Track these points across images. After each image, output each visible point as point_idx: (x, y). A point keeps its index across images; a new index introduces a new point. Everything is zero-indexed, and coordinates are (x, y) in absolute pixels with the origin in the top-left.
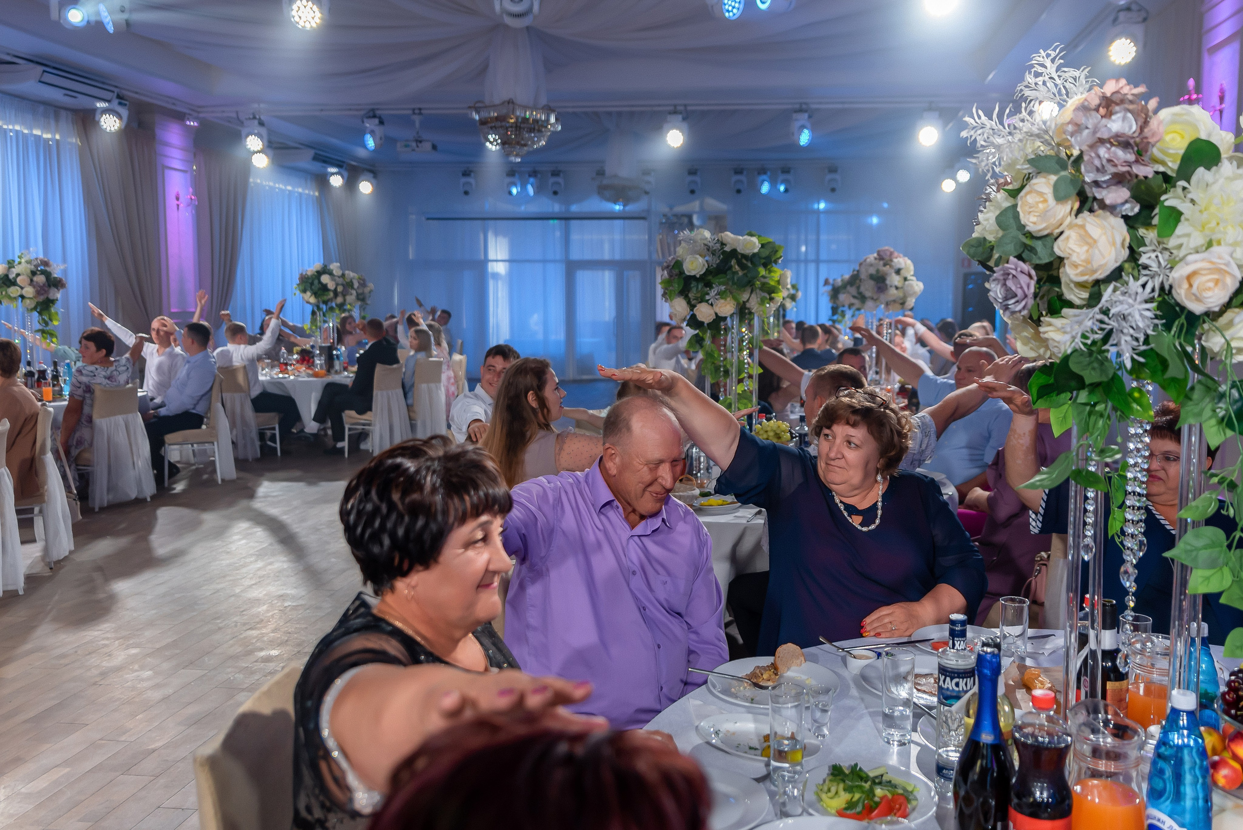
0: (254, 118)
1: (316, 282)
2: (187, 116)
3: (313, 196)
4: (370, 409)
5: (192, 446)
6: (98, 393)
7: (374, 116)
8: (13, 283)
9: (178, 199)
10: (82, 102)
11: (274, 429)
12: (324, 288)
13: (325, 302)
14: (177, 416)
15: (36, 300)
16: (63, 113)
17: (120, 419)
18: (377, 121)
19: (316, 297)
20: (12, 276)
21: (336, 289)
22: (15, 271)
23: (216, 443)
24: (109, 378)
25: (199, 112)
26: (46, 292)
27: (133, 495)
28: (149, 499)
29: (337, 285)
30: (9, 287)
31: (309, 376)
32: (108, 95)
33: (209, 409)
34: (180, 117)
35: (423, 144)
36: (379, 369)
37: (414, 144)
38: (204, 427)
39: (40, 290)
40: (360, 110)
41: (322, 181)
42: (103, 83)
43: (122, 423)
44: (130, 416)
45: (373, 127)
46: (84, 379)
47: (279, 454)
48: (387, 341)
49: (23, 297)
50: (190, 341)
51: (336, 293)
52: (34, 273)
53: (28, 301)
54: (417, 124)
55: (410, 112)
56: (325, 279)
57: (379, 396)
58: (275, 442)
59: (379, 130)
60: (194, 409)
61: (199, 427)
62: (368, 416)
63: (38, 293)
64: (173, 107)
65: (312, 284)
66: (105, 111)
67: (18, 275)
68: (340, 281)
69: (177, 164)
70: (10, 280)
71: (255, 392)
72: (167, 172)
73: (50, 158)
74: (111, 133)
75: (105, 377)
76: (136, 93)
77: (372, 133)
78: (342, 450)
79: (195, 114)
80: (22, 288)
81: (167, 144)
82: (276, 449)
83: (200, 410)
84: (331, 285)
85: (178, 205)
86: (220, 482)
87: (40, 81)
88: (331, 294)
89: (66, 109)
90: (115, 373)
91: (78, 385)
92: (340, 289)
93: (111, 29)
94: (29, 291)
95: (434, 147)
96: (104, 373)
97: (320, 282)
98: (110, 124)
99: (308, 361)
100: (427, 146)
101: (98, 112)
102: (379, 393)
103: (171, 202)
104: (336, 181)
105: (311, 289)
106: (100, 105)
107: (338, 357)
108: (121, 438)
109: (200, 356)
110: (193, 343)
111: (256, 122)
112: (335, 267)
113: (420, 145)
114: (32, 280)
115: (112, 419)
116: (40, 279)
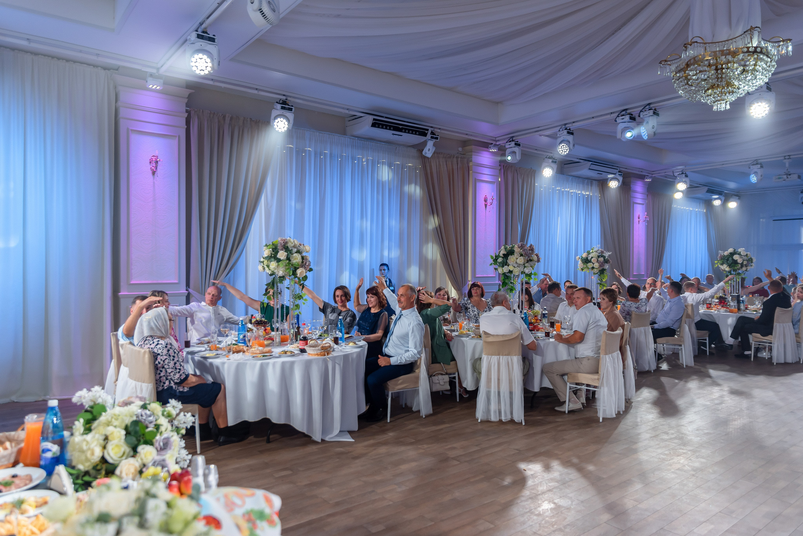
0: (682, 173)
1: (730, 259)
2: (646, 177)
3: (703, 212)
4: (771, 334)
5: (663, 345)
6: (633, 316)
7: (757, 164)
8: (590, 261)
9: (639, 218)
10: (604, 175)
11: (706, 340)
12: (735, 262)
13: (734, 270)
14: (664, 330)
15: (599, 269)
16: (594, 182)
17: (642, 329)
18: (759, 166)
19: (730, 267)
20: (589, 258)
21: (742, 263)
22: (591, 256)
23: (683, 345)
24: (637, 308)
25: (652, 174)
26: (604, 265)
27: (647, 369)
28: (652, 372)
29: (744, 260)
30: (587, 263)
31: (726, 311)
32: (615, 171)
33: (680, 327)
34: (642, 177)
35: (791, 176)
36: (778, 310)
37: (785, 177)
38: (676, 336)
39: (601, 265)
40: (748, 161)
41: (708, 203)
42: (613, 166)
43: (643, 331)
44: (647, 328)
45: (755, 170)
46: (626, 309)
47: (708, 354)
48: (784, 294)
49: (593, 268)
50: (671, 290)
51: (742, 265)
52: (599, 257)
53: (595, 270)
54: (787, 165)
55: (783, 158)
56: (736, 257)
57: (777, 327)
58: (706, 348)
59: (760, 172)
60: (672, 326)
61: (674, 336)
62: (769, 338)
63: (600, 266)
64: (641, 173)
65: (728, 260)
66: (612, 179)
67: (592, 258)
68: (745, 258)
69: (639, 201)
70: (588, 260)
71: (697, 319)
72: (635, 205)
73: (588, 203)
74: (614, 189)
75: (635, 307)
76: (626, 168)
77: (755, 173)
78: (748, 357)
79: (650, 175)
80: (593, 264)
81: (635, 192)
82: (706, 351)
83: (675, 327)
84: (740, 261)
85: (639, 221)
86: (685, 367)
87: (589, 169)
88: (740, 265)
89: (595, 180)
90: (640, 306)
91: (623, 311)
92: (745, 263)
93: (645, 137)
94: (596, 265)
95: (799, 177)
96: (635, 306)
97: (733, 259)
98: (613, 184)
99: (724, 303)
100: (795, 176)
101: (609, 180)
102: (778, 324)
103: (636, 220)
104: (717, 203)
105: (727, 263)
106: (610, 176)
107: (743, 301)
108: (642, 338)
109: (677, 298)
110: (672, 291)
111: (684, 175)
112: (741, 250)
113: (789, 177)
114: (598, 260)
115: (639, 328)
116: (601, 259)
